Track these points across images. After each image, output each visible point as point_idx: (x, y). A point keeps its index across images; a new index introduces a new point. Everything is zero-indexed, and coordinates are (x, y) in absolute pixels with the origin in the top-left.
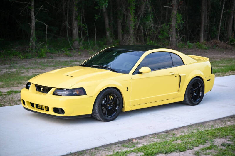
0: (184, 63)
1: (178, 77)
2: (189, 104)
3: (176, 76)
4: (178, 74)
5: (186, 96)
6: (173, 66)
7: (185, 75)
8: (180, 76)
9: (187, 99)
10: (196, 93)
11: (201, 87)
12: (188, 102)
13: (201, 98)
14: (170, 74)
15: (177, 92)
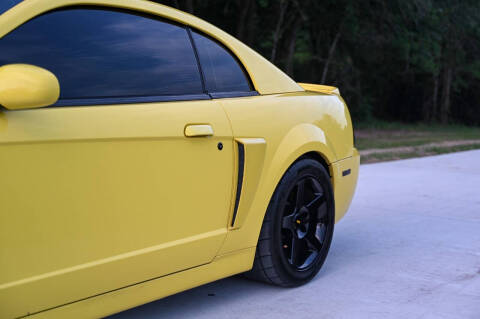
0: (252, 87)
1: (230, 151)
2: (278, 281)
3: (220, 147)
4: (230, 135)
5: (267, 245)
6: (205, 92)
7: (263, 146)
8: (241, 146)
9: (268, 263)
10: (303, 230)
11: (320, 201)
12: (272, 273)
13: (322, 248)
14: (191, 131)
15: (224, 231)
